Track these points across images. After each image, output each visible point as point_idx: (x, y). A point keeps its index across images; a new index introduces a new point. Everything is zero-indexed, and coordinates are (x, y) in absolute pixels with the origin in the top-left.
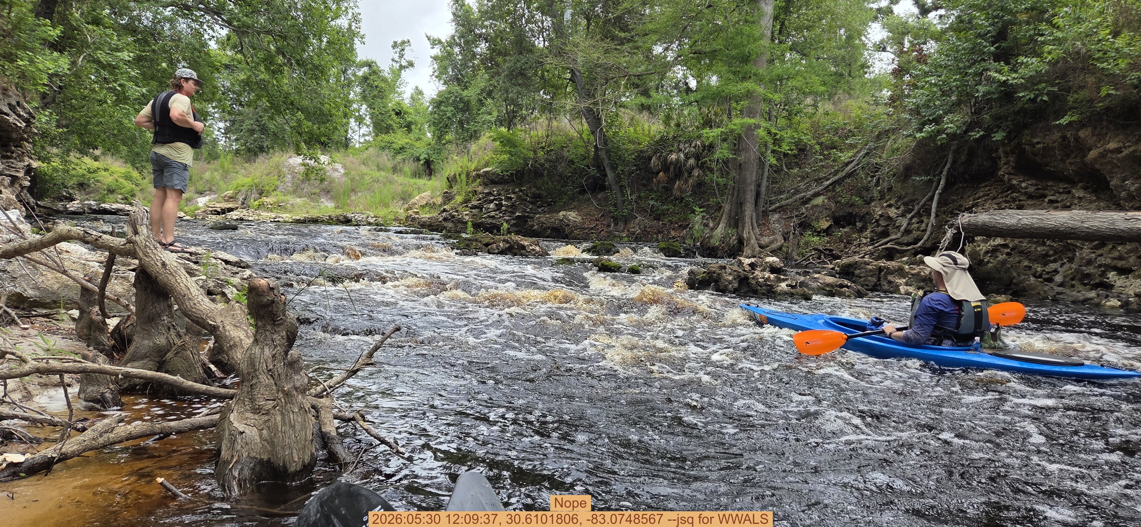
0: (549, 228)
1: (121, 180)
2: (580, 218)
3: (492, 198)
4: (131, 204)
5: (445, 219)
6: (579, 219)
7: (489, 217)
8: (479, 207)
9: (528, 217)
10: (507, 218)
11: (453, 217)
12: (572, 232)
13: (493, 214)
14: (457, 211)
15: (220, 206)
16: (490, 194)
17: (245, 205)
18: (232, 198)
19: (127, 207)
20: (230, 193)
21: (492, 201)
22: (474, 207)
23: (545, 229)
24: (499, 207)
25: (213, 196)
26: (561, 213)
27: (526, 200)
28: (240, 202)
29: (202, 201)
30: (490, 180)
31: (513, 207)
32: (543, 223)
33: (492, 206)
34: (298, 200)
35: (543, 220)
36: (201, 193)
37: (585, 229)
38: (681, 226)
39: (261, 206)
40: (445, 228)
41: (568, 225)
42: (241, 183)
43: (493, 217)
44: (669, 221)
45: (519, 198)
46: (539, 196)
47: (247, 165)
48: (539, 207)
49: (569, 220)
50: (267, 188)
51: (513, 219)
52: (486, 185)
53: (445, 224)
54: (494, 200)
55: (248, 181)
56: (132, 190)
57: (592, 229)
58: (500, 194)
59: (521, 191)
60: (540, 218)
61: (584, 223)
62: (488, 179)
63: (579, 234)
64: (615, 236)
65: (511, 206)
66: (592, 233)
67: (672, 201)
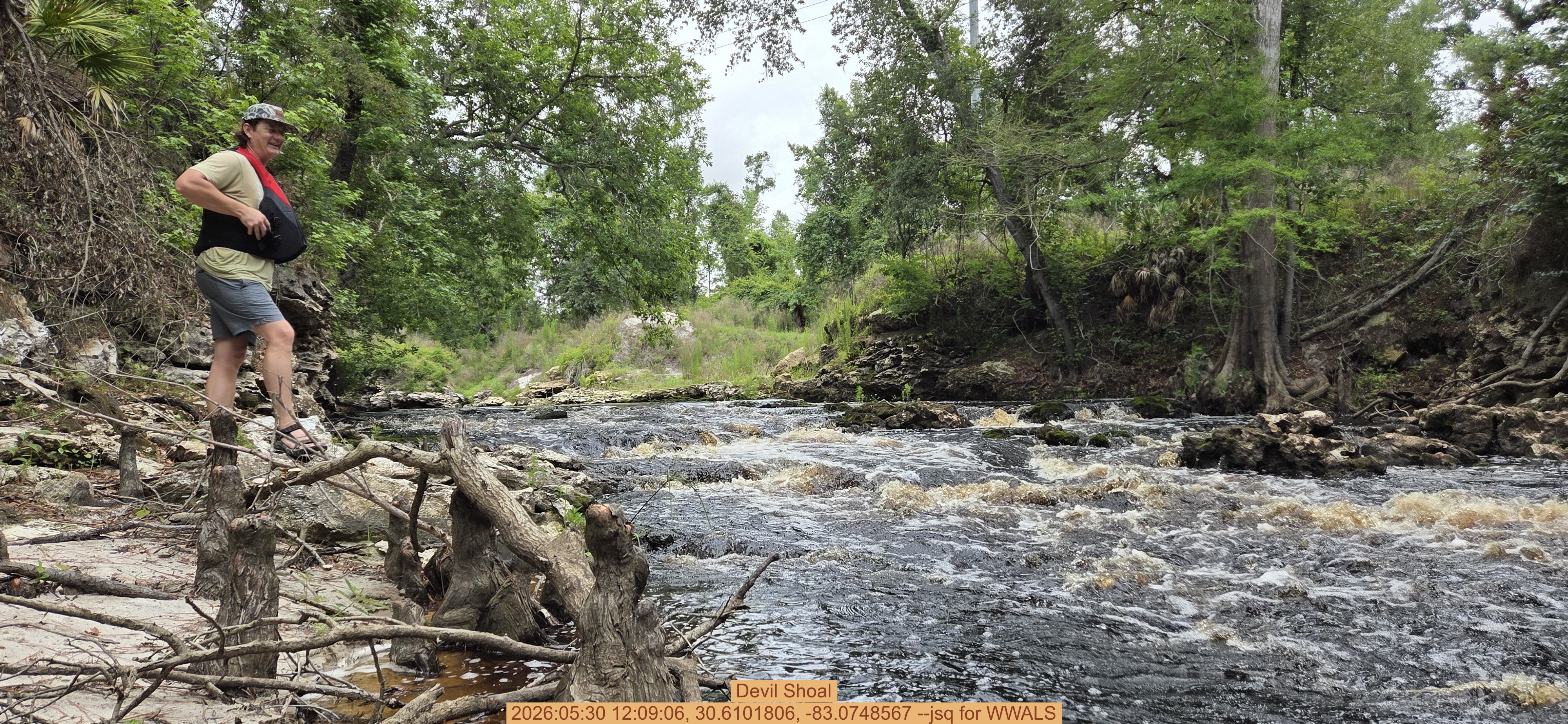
0: (968, 386)
1: (430, 363)
2: (1012, 369)
3: (886, 350)
4: (442, 392)
5: (826, 384)
6: (1011, 371)
7: (884, 376)
8: (870, 364)
9: (938, 373)
10: (909, 376)
11: (836, 379)
12: (1002, 389)
13: (889, 372)
14: (840, 372)
15: (545, 386)
16: (883, 345)
17: (574, 383)
18: (559, 375)
19: (438, 396)
20: (556, 369)
21: (886, 355)
22: (863, 365)
23: (964, 388)
24: (897, 362)
25: (536, 374)
26: (985, 365)
27: (933, 350)
28: (568, 380)
29: (524, 382)
30: (882, 326)
31: (916, 361)
32: (959, 380)
33: (887, 361)
34: (638, 371)
35: (959, 375)
36: (522, 372)
37: (1021, 384)
38: (1163, 371)
39: (594, 383)
40: (826, 395)
41: (996, 380)
42: (568, 355)
43: (890, 376)
44: (1145, 365)
45: (924, 347)
46: (952, 343)
47: (574, 332)
48: (953, 358)
49: (997, 373)
50: (600, 359)
51: (918, 377)
52: (876, 333)
53: (826, 390)
54: (890, 352)
55: (577, 352)
56: (443, 374)
57: (1031, 383)
58: (897, 345)
59: (926, 337)
60: (954, 373)
61: (1019, 376)
62: (880, 325)
63: (1013, 392)
64: (1066, 392)
65: (914, 360)
66: (1032, 389)
67: (1148, 335)
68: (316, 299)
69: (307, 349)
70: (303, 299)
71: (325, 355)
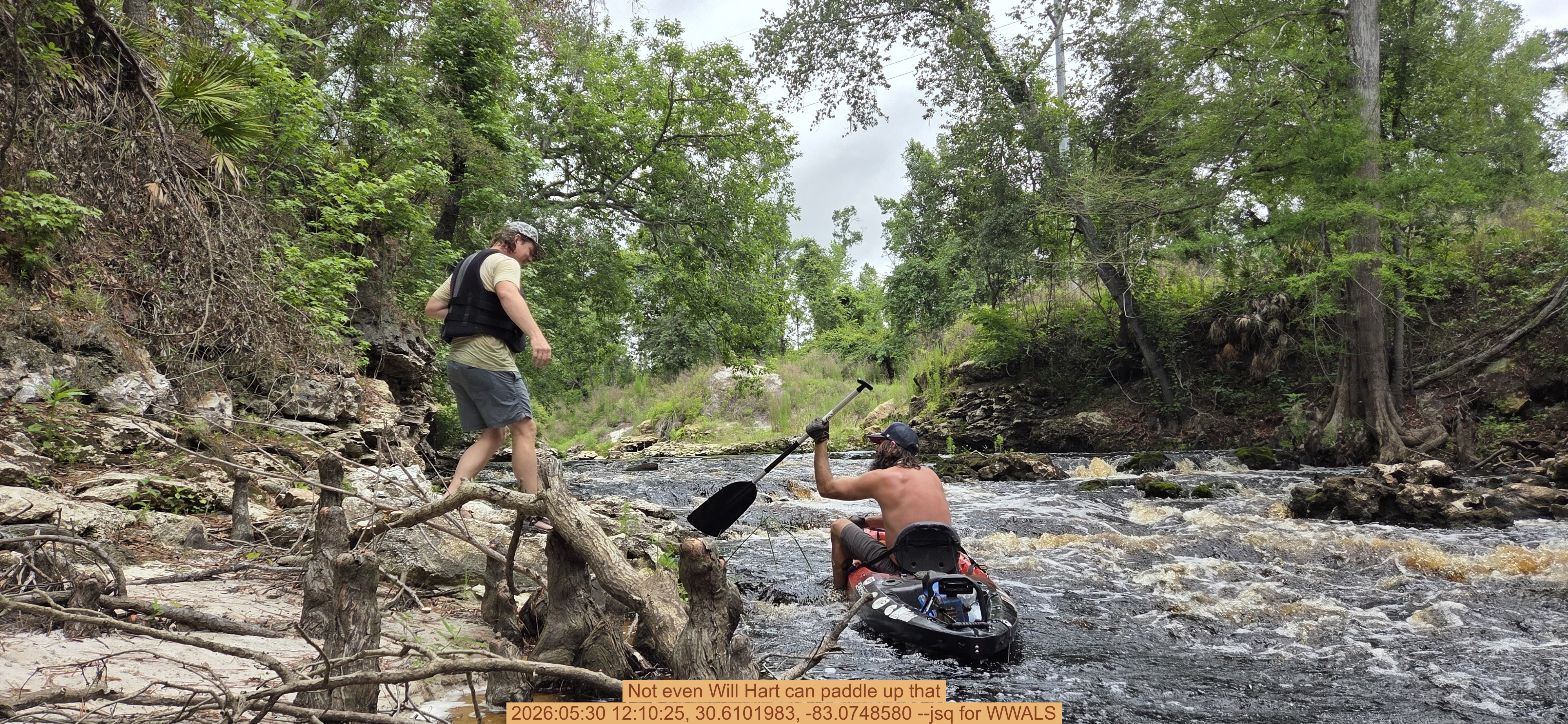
0: (1063, 437)
2: (1108, 420)
3: (977, 401)
6: (1107, 421)
7: (976, 428)
8: (961, 416)
9: (1031, 424)
10: (1002, 428)
11: (927, 431)
12: (1099, 440)
13: (981, 423)
14: (931, 423)
15: (636, 440)
16: (974, 396)
17: (665, 437)
18: (651, 429)
20: (647, 422)
21: (978, 406)
22: (954, 416)
23: (1058, 440)
24: (988, 413)
25: (628, 428)
26: (1080, 416)
27: (1026, 400)
28: (659, 434)
29: (616, 436)
30: (972, 377)
31: (1009, 412)
32: (1053, 431)
33: (978, 412)
34: (728, 424)
35: (1053, 426)
36: (614, 426)
37: (1118, 435)
38: (1269, 421)
39: (684, 436)
41: (1092, 432)
42: (659, 409)
43: (981, 428)
44: (1249, 415)
45: (1016, 398)
46: (1046, 393)
47: (665, 386)
48: (1047, 409)
49: (1093, 424)
50: (690, 412)
51: (1010, 429)
52: (967, 384)
54: (981, 403)
55: (668, 405)
57: (1129, 434)
58: (988, 396)
59: (1018, 388)
60: (1048, 424)
61: (1115, 427)
62: (970, 376)
63: (1110, 444)
64: (1165, 443)
65: (1006, 411)
66: (1130, 441)
67: (1250, 384)
68: (419, 353)
69: (410, 403)
70: (406, 353)
71: (426, 408)
